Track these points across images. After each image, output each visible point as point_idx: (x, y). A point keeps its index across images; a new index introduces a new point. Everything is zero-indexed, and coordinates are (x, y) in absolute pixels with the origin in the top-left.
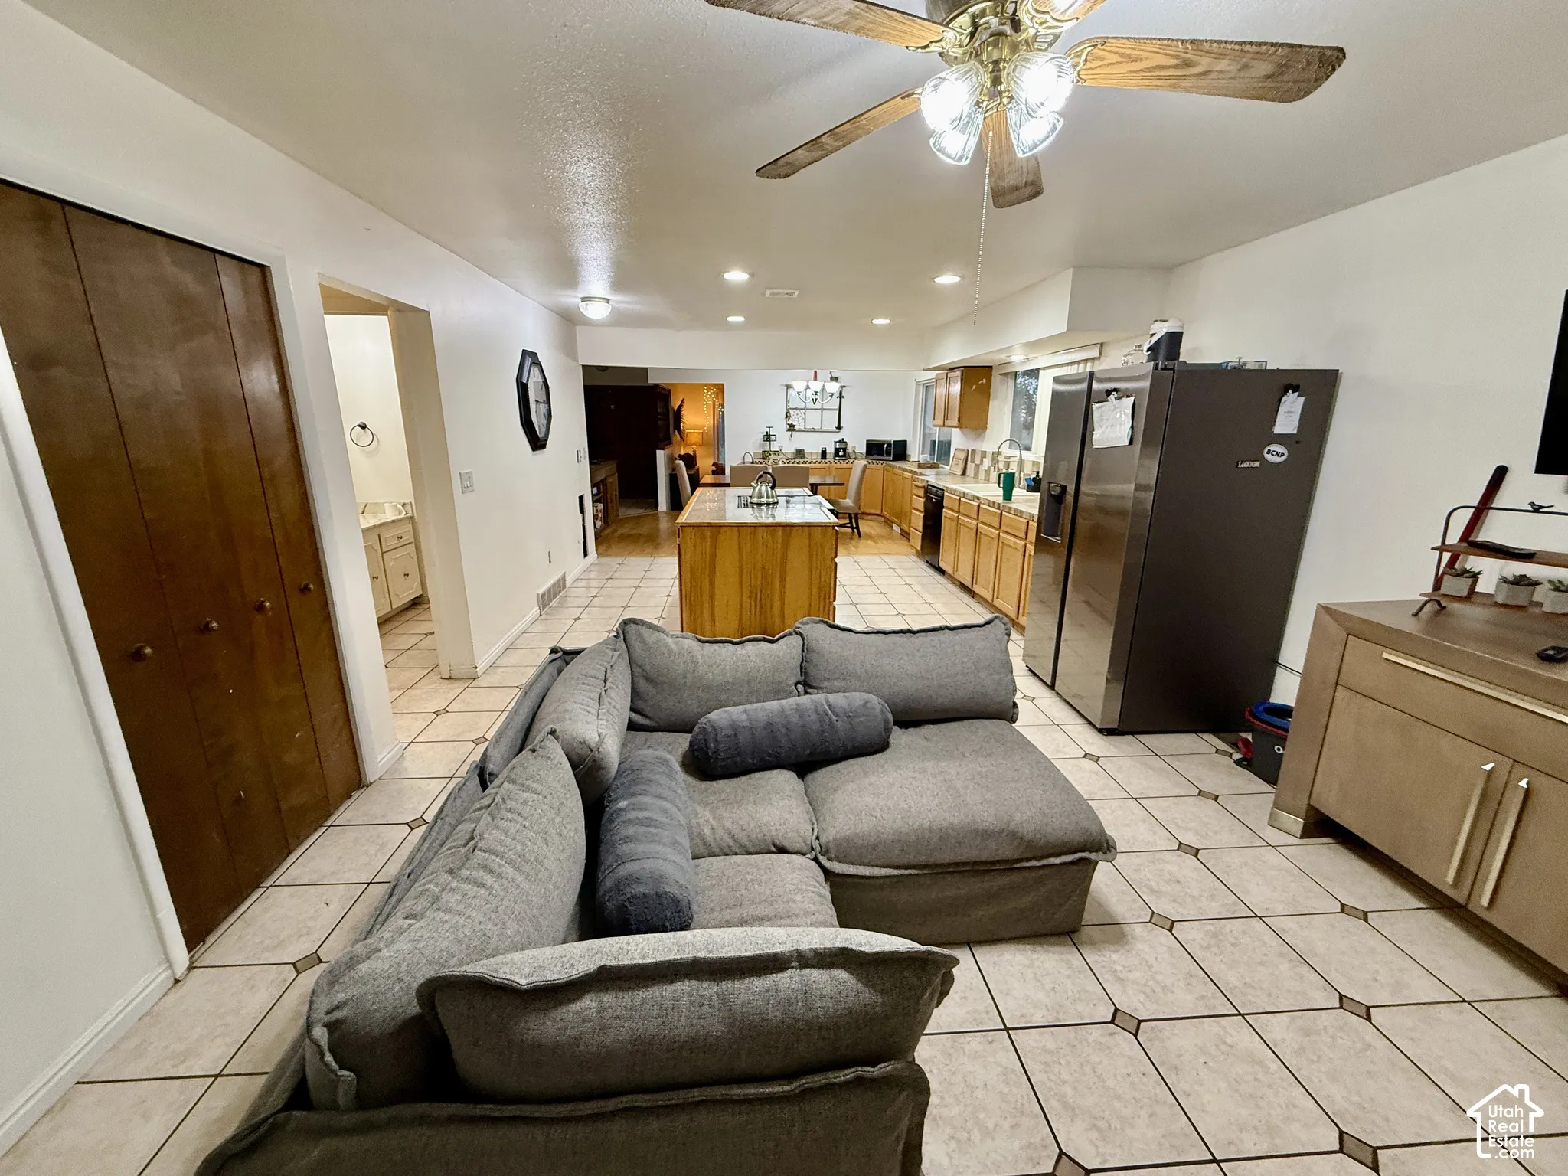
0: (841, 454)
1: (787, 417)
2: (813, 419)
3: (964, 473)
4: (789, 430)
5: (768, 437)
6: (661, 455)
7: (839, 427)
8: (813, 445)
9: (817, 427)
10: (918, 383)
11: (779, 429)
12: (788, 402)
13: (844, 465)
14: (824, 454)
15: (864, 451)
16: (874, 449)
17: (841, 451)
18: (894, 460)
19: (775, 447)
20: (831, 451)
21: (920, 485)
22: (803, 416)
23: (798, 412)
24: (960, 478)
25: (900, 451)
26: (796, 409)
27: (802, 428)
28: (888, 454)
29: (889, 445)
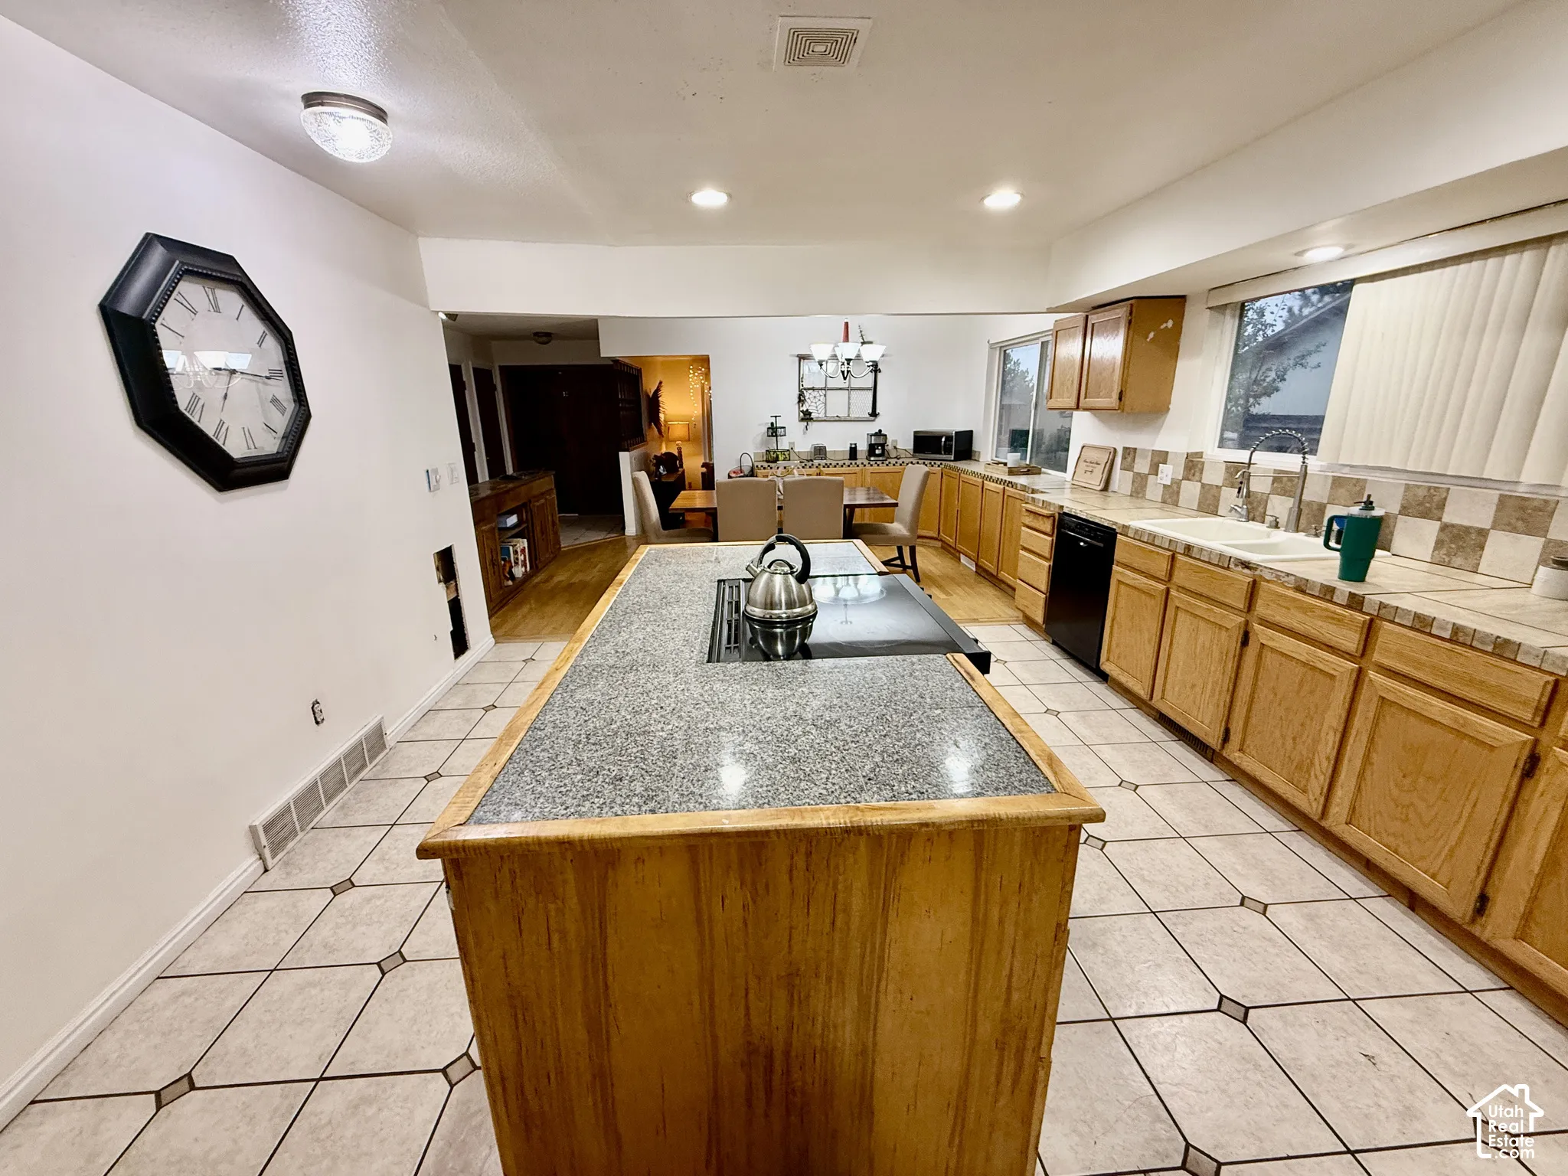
0: (877, 452)
1: (801, 400)
2: (837, 403)
3: (1106, 489)
4: (802, 420)
5: (774, 431)
6: (625, 459)
7: (874, 414)
8: (837, 439)
9: (843, 414)
10: (992, 347)
11: (789, 418)
12: (801, 380)
13: (883, 468)
14: (853, 452)
15: (910, 446)
16: (926, 444)
17: (878, 447)
18: (956, 459)
19: (784, 444)
20: (863, 447)
21: (1045, 512)
22: (822, 398)
23: (815, 393)
24: (1099, 495)
25: (962, 446)
26: (813, 389)
27: (822, 415)
28: (948, 451)
29: (949, 438)
